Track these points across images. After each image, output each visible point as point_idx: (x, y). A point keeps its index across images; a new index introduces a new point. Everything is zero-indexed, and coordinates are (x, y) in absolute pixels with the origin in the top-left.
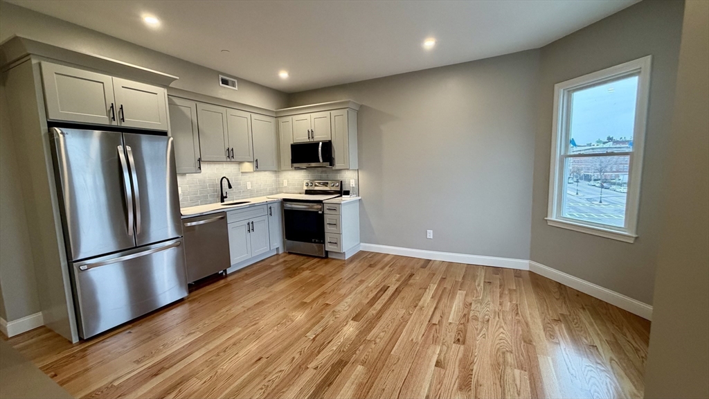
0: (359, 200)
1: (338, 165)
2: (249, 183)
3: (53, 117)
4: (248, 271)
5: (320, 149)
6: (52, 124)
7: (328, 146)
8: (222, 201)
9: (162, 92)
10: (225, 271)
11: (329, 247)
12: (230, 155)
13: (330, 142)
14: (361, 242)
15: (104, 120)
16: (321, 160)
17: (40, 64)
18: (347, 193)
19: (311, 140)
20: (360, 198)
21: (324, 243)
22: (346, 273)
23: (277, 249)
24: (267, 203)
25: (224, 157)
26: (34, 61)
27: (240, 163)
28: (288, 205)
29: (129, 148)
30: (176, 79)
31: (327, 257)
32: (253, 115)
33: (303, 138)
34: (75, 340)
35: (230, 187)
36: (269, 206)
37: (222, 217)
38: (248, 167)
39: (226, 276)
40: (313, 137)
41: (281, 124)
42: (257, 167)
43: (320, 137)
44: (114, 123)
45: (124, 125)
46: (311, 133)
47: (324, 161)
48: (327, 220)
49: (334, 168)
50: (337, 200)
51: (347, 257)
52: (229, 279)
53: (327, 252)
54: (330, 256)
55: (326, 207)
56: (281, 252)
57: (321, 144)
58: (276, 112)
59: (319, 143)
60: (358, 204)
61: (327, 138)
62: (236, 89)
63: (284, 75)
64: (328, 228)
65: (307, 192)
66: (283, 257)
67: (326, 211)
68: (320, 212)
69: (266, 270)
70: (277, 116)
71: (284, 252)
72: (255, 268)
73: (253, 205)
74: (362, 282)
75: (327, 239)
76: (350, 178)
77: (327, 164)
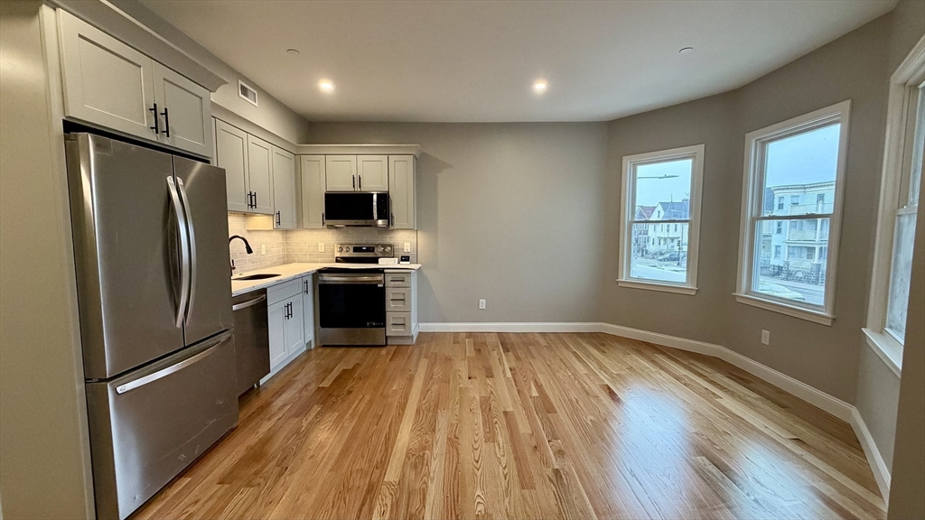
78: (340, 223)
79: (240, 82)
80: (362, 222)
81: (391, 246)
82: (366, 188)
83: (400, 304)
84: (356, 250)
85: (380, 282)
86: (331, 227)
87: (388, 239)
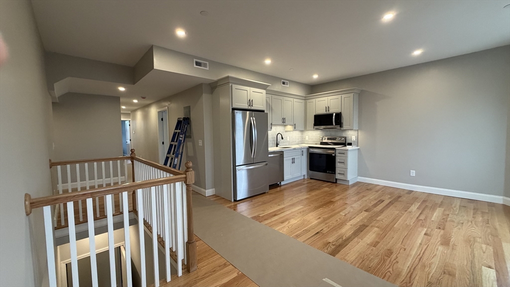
0: (358, 149)
1: (345, 127)
2: (288, 137)
3: (234, 106)
4: (292, 185)
5: (334, 117)
6: (234, 109)
7: (339, 116)
8: (277, 146)
9: (264, 91)
10: (280, 183)
11: (338, 176)
12: (284, 122)
13: (341, 113)
14: (358, 176)
15: (246, 106)
16: (334, 124)
17: (232, 86)
18: (350, 144)
19: (328, 112)
20: (359, 148)
21: (335, 173)
22: (351, 191)
23: (304, 175)
24: (301, 148)
25: (281, 123)
26: (230, 85)
27: (285, 126)
28: (312, 150)
29: (254, 118)
30: (269, 86)
31: (336, 182)
32: (294, 99)
33: (322, 111)
34: (233, 201)
35: (282, 138)
36: (302, 150)
37: (281, 154)
38: (289, 128)
39: (281, 186)
40: (329, 111)
41: (308, 104)
42: (295, 128)
43: (333, 110)
44: (249, 108)
45: (252, 108)
46: (328, 108)
47: (336, 125)
48: (338, 159)
49: (342, 129)
50: (344, 148)
51: (350, 183)
52: (282, 187)
53: (336, 179)
54: (338, 182)
55: (337, 152)
56: (306, 177)
57: (334, 114)
58: (305, 97)
59: (333, 114)
60: (357, 151)
61: (338, 111)
62: (288, 86)
63: (315, 77)
64: (338, 165)
65: (322, 143)
66: (308, 180)
67: (337, 155)
68: (333, 155)
69: (301, 185)
70: (306, 99)
71: (308, 178)
72: (295, 183)
73: (295, 149)
74: (364, 196)
75: (338, 171)
76: (352, 135)
77: (338, 127)
78: (321, 127)
79: (282, 80)
80: (328, 127)
81: (344, 137)
82: (331, 111)
83: (342, 165)
85: (333, 153)
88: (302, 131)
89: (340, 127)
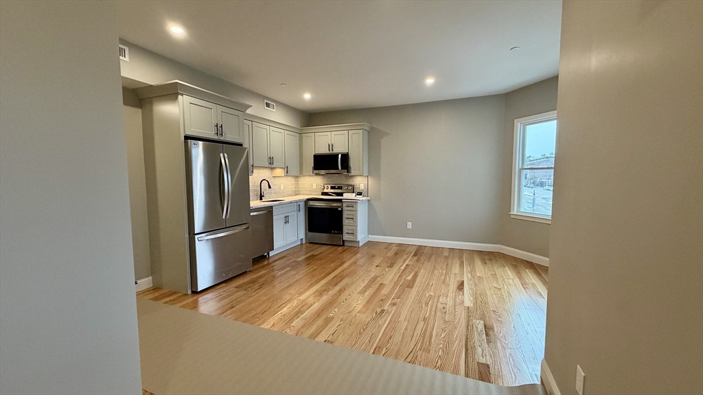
0: (368, 200)
1: (353, 172)
3: (188, 133)
5: (339, 160)
6: (187, 138)
8: (261, 199)
10: (268, 254)
11: (346, 237)
12: (271, 164)
13: (348, 153)
14: (369, 234)
15: (210, 134)
16: (340, 168)
19: (331, 152)
20: (369, 198)
21: (342, 233)
23: (302, 239)
24: (296, 202)
25: (267, 164)
26: (180, 96)
27: (273, 168)
28: (311, 203)
29: (226, 155)
31: (343, 245)
33: (323, 150)
34: (190, 292)
35: (270, 187)
36: (298, 203)
37: (269, 210)
38: (279, 172)
39: (269, 258)
40: (332, 150)
41: (305, 139)
42: (287, 172)
43: (339, 149)
44: (218, 138)
45: (222, 139)
46: (331, 146)
47: (342, 169)
48: (345, 215)
49: (350, 174)
51: (361, 244)
52: (271, 259)
53: (344, 241)
54: (345, 245)
55: (344, 205)
56: (304, 242)
57: (340, 155)
58: (300, 130)
59: (338, 155)
60: (367, 204)
61: (344, 151)
62: (274, 110)
64: (345, 222)
65: (324, 194)
66: (307, 246)
67: (345, 208)
68: (340, 209)
70: (301, 132)
71: (306, 243)
75: (345, 230)
76: (360, 183)
77: (345, 172)
78: (323, 172)
79: (265, 101)
80: (332, 171)
81: (351, 185)
82: (336, 151)
83: (351, 221)
84: (332, 188)
85: (340, 207)
86: (317, 174)
87: (351, 182)
88: (296, 177)
89: (348, 172)
